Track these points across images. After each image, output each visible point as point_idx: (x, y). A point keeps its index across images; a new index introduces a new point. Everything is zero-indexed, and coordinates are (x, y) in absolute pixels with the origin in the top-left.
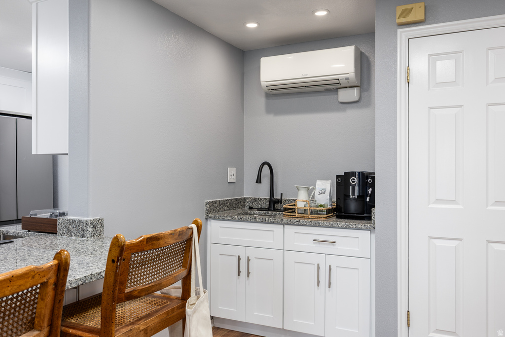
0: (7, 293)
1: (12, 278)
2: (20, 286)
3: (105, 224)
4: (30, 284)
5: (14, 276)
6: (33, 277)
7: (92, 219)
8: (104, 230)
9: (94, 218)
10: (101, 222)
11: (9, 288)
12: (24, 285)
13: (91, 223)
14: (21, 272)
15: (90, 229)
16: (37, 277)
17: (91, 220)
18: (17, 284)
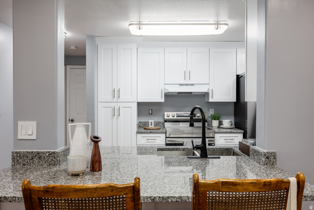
0: (95, 196)
1: (97, 189)
2: (103, 194)
3: (277, 157)
4: (111, 194)
5: (98, 187)
6: (112, 191)
7: (265, 151)
8: (277, 161)
9: (268, 151)
10: (274, 155)
11: (96, 194)
12: (106, 194)
13: (265, 155)
14: (103, 186)
15: (264, 159)
16: (115, 191)
17: (264, 153)
18: (101, 192)
